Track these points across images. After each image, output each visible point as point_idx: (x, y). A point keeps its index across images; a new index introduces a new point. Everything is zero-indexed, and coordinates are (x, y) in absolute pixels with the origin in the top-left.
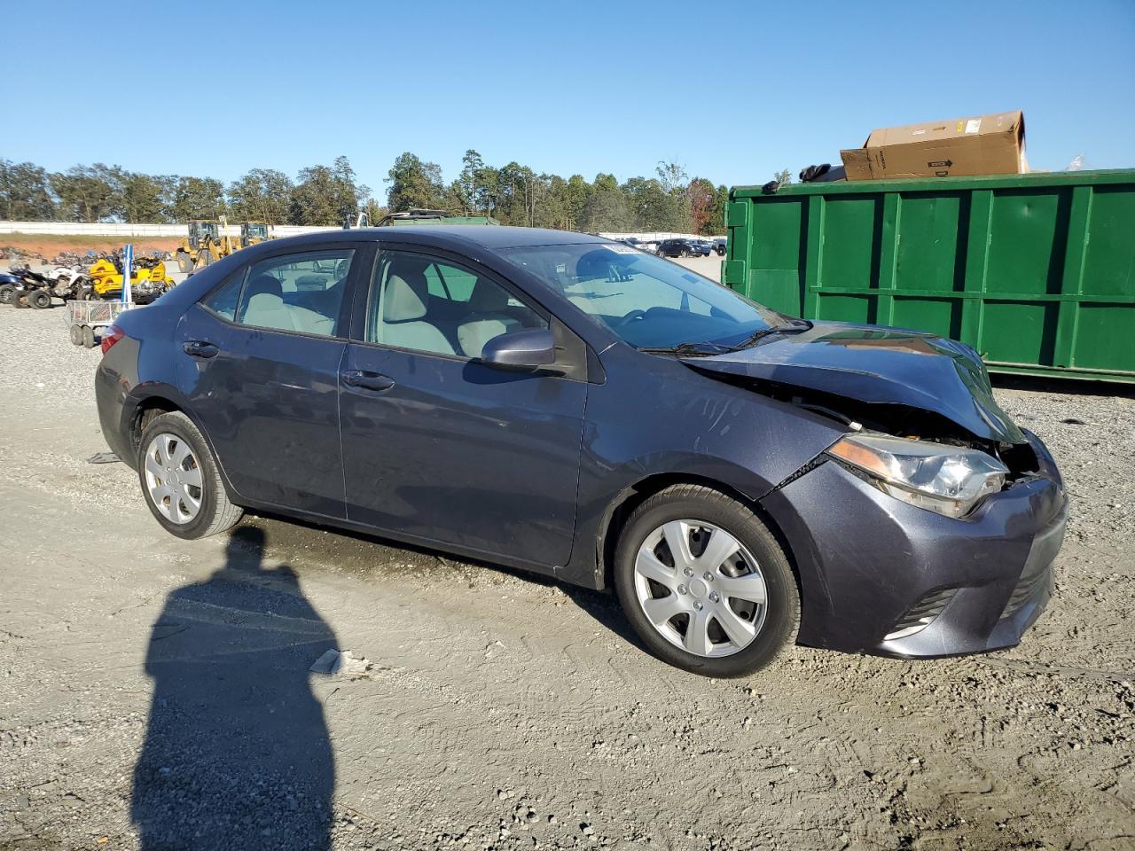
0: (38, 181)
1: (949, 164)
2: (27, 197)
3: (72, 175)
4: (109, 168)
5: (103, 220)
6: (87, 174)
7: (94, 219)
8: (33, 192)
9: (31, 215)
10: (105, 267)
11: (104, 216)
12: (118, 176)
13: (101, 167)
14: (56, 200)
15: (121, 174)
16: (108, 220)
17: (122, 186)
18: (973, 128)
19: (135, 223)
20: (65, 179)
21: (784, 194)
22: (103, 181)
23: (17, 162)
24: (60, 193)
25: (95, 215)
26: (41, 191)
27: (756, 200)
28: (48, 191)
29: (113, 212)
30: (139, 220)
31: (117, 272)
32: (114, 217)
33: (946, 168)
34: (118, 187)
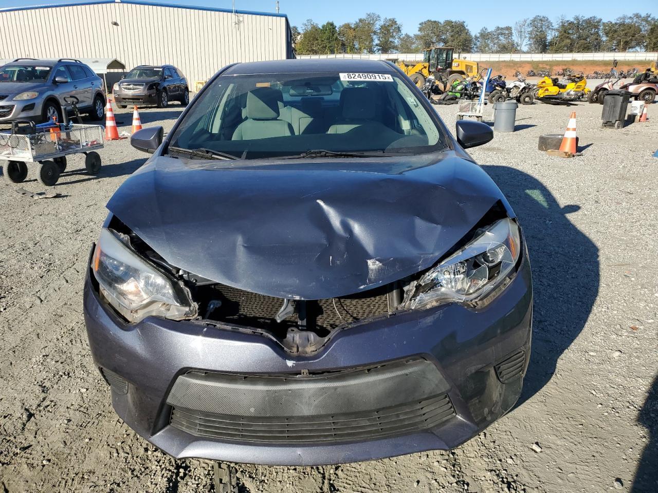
0: (596, 27)
2: (587, 38)
3: (618, 22)
4: (642, 16)
5: (630, 50)
6: (627, 21)
7: (624, 49)
8: (592, 34)
9: (586, 49)
10: (546, 81)
11: (632, 47)
12: (647, 21)
13: (638, 16)
14: (604, 39)
15: (649, 19)
16: (634, 49)
17: (648, 27)
19: (650, 52)
20: (613, 25)
22: (637, 25)
23: (587, 17)
24: (607, 34)
25: (626, 46)
26: (597, 33)
28: (601, 33)
29: (638, 44)
30: (653, 50)
31: (552, 85)
32: (638, 48)
34: (645, 29)
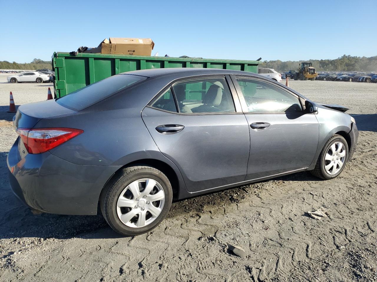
1: (134, 51)
18: (141, 42)
21: (79, 56)
27: (66, 58)
33: (133, 53)
